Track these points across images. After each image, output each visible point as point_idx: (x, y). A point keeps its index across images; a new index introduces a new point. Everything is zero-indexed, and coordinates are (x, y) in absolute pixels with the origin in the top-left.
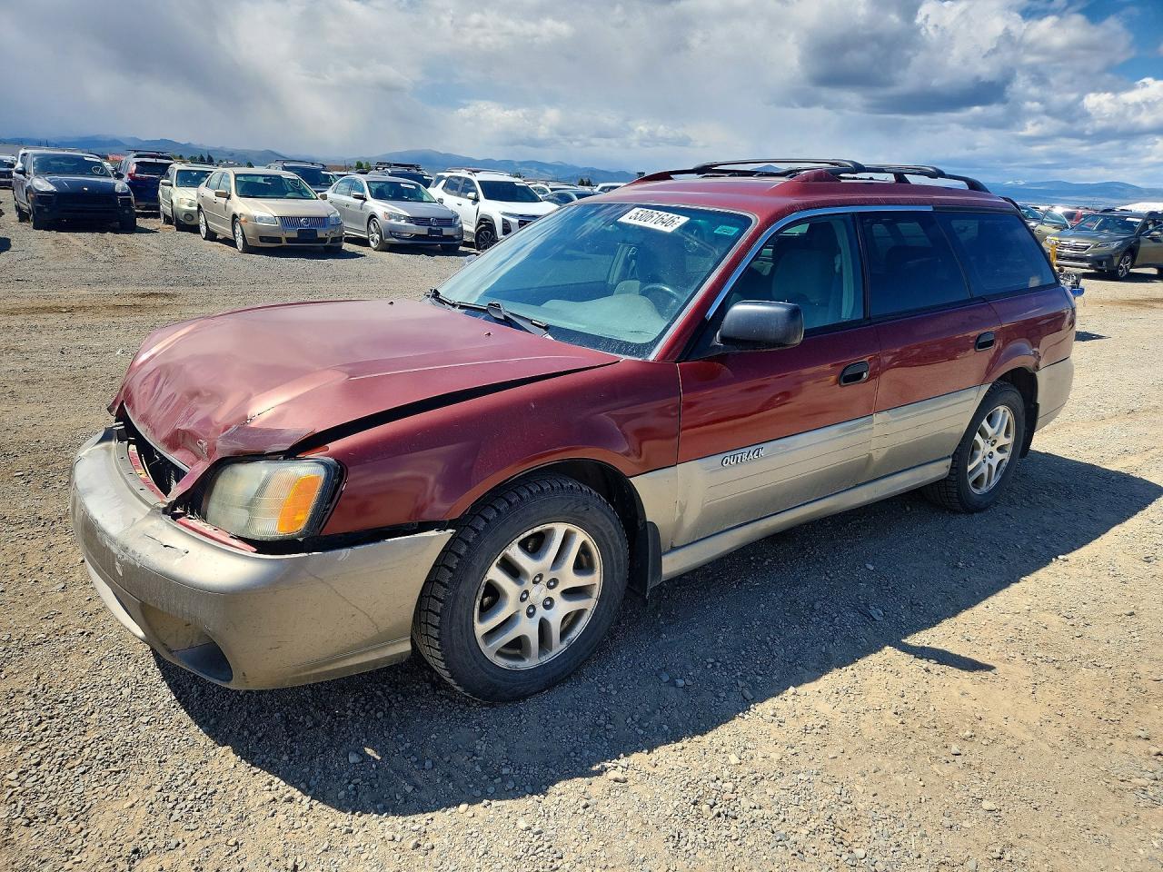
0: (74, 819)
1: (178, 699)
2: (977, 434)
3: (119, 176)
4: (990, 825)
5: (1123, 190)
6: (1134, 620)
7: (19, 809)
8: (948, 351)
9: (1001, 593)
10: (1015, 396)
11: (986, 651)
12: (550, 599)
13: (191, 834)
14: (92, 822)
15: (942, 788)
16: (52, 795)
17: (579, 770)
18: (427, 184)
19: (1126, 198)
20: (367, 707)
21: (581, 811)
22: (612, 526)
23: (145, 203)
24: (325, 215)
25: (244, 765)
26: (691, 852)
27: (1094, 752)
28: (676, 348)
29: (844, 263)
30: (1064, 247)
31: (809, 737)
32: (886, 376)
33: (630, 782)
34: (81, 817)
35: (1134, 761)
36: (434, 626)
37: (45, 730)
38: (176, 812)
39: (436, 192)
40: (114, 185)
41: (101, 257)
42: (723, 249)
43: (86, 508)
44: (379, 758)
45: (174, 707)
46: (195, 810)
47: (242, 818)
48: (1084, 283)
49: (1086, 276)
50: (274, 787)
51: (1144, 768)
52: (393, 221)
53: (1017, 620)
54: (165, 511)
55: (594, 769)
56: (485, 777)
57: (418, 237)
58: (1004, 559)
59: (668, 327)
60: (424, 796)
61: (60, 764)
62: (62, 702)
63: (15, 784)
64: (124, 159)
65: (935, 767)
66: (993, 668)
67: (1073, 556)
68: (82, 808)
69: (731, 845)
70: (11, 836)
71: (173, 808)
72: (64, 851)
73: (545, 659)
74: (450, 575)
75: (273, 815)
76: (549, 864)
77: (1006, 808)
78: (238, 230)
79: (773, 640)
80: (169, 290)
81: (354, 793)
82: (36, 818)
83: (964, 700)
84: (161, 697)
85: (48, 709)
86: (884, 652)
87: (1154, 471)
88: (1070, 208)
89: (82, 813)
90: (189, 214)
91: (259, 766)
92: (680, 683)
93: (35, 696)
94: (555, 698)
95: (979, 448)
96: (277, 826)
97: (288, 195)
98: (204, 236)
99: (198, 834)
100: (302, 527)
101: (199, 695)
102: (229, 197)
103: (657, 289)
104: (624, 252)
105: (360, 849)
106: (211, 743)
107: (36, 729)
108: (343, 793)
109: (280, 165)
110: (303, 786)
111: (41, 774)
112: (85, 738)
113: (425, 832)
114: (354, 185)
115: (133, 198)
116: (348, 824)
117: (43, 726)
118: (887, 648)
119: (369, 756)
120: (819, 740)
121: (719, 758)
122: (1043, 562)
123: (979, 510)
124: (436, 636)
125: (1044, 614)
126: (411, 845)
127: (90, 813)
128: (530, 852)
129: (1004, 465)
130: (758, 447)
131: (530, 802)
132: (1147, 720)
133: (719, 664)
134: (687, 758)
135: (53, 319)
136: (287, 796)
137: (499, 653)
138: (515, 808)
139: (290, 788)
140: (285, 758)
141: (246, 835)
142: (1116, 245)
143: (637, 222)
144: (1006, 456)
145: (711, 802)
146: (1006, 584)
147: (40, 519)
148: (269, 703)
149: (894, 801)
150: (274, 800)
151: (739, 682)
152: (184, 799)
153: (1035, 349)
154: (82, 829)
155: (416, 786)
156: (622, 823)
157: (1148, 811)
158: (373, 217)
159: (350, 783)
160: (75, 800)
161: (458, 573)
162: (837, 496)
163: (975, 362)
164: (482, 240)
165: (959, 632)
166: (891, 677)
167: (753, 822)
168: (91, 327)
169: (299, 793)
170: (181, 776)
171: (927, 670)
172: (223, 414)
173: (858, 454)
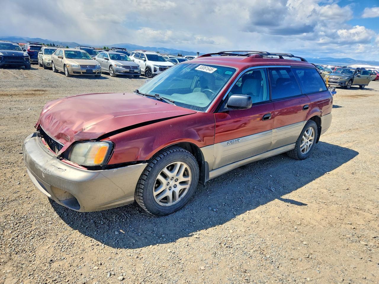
0: (31, 252)
1: (60, 216)
2: (303, 136)
3: (25, 51)
4: (305, 248)
5: (349, 60)
6: (348, 191)
7: (13, 249)
8: (295, 111)
9: (310, 183)
10: (314, 124)
11: (305, 200)
12: (176, 185)
13: (68, 255)
14: (36, 252)
15: (292, 238)
16: (23, 245)
17: (185, 235)
18: (129, 55)
19: (350, 63)
20: (120, 218)
21: (186, 247)
22: (195, 163)
23: (33, 60)
24: (95, 65)
25: (83, 236)
26: (219, 257)
27: (336, 228)
28: (214, 109)
29: (264, 83)
30: (330, 79)
31: (253, 225)
32: (276, 118)
33: (201, 238)
34: (33, 251)
35: (347, 230)
36: (141, 193)
37: (19, 226)
38: (63, 249)
39: (132, 58)
40: (23, 53)
41: (19, 77)
42: (228, 79)
43: (31, 157)
44: (124, 233)
45: (59, 219)
46: (69, 248)
47: (83, 250)
48: (336, 90)
49: (337, 88)
50: (93, 241)
51: (350, 232)
52: (118, 67)
53: (314, 191)
54: (58, 158)
55: (190, 235)
56: (157, 238)
57: (126, 72)
58: (311, 173)
59: (211, 102)
60: (139, 243)
61: (25, 236)
62: (23, 218)
63: (11, 242)
64: (25, 45)
65: (290, 233)
66: (307, 205)
67: (331, 172)
68: (33, 248)
69: (231, 255)
70: (11, 257)
71: (62, 248)
72: (29, 261)
73: (174, 203)
74: (146, 177)
75: (93, 249)
76: (177, 261)
77: (310, 243)
78: (66, 69)
79: (242, 198)
80: (44, 89)
81: (117, 243)
82: (19, 252)
83: (298, 214)
84: (55, 216)
85: (19, 220)
86: (275, 201)
87: (356, 147)
88: (333, 66)
89: (33, 250)
90: (48, 64)
91: (87, 236)
92: (215, 210)
93: (14, 216)
94: (177, 215)
95: (304, 140)
96: (95, 252)
97: (83, 58)
98: (54, 71)
99: (70, 255)
100: (102, 162)
101: (67, 215)
102: (62, 58)
103: (207, 91)
104: (196, 79)
105: (121, 258)
106: (72, 229)
107: (15, 226)
108: (114, 243)
109: (79, 47)
110: (101, 241)
111: (19, 239)
112: (31, 228)
113: (140, 253)
114: (104, 55)
115: (29, 58)
116: (116, 251)
117: (18, 225)
118: (276, 199)
119: (121, 232)
120: (256, 226)
121: (227, 231)
122: (322, 174)
123: (304, 159)
124: (142, 196)
125: (322, 189)
126: (136, 257)
127: (36, 250)
128: (172, 258)
129: (311, 145)
130: (238, 139)
131: (171, 244)
132: (351, 219)
133: (226, 204)
134: (217, 231)
135: (6, 98)
136: (97, 244)
137: (160, 201)
138: (167, 246)
139: (98, 242)
140: (95, 233)
141: (85, 255)
142: (347, 78)
143: (201, 70)
144: (312, 143)
145: (225, 243)
146: (311, 181)
147: (9, 162)
148: (89, 217)
149: (278, 242)
150: (93, 245)
151: (232, 210)
152: (65, 246)
153: (321, 110)
154: (34, 255)
155: (136, 241)
156: (198, 250)
157: (350, 244)
158: (111, 65)
159: (116, 240)
160: (30, 246)
161: (149, 176)
162: (261, 154)
163: (303, 114)
164: (147, 74)
165: (297, 195)
166: (277, 208)
167: (237, 249)
168: (19, 101)
169: (101, 243)
170: (63, 239)
171: (288, 206)
172: (74, 128)
173: (267, 142)
